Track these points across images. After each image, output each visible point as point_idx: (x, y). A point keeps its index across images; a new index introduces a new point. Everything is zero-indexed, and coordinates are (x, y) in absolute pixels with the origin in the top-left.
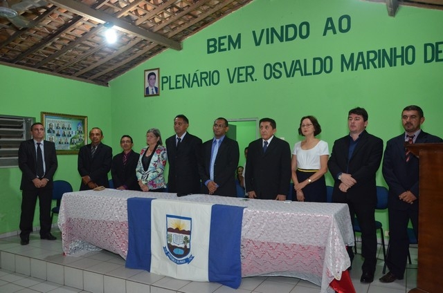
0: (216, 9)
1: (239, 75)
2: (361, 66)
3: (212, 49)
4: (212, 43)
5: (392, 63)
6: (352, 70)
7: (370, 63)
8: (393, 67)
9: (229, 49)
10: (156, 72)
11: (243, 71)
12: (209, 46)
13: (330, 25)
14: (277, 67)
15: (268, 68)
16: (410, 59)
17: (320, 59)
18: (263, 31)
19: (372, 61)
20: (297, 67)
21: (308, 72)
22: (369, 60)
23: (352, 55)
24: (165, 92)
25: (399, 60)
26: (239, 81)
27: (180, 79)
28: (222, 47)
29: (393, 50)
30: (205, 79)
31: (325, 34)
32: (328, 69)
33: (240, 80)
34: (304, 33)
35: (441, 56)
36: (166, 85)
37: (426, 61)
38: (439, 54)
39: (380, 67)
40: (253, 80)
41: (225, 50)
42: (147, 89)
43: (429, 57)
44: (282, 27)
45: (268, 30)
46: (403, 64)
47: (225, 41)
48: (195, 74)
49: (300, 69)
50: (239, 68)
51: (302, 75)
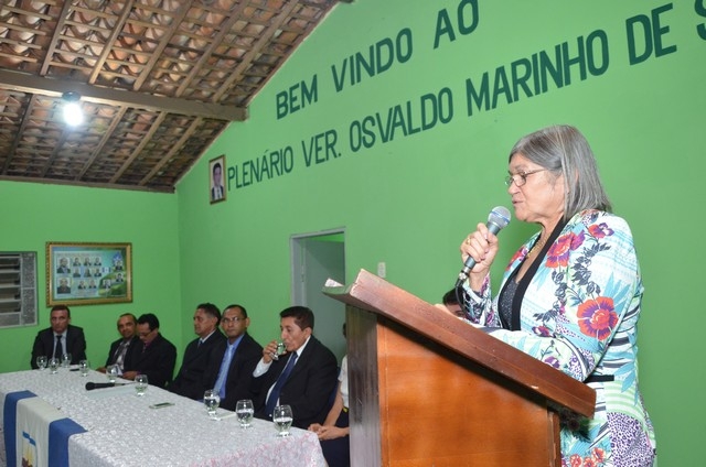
0: (264, 39)
1: (318, 149)
2: (502, 97)
3: (282, 110)
4: (282, 100)
5: (562, 79)
6: (488, 108)
7: (519, 86)
8: (565, 87)
9: (303, 106)
10: (220, 161)
11: (322, 143)
12: (279, 106)
13: (443, 26)
14: (368, 125)
15: (355, 128)
16: (598, 64)
17: (431, 96)
18: (345, 61)
19: (523, 82)
20: (398, 120)
21: (414, 127)
22: (516, 82)
23: (486, 76)
24: (233, 194)
25: (575, 69)
26: (318, 161)
27: (248, 168)
28: (295, 104)
29: (562, 49)
30: (275, 163)
31: (436, 45)
32: (446, 115)
33: (320, 158)
34: (404, 53)
35: (666, 41)
36: (233, 181)
37: (634, 60)
38: (663, 37)
39: (537, 92)
40: (335, 156)
41: (298, 108)
42: (213, 190)
43: (640, 50)
44: (372, 48)
45: (352, 58)
46: (583, 76)
47: (297, 93)
48: (264, 158)
49: (402, 123)
50: (317, 137)
51: (405, 134)
